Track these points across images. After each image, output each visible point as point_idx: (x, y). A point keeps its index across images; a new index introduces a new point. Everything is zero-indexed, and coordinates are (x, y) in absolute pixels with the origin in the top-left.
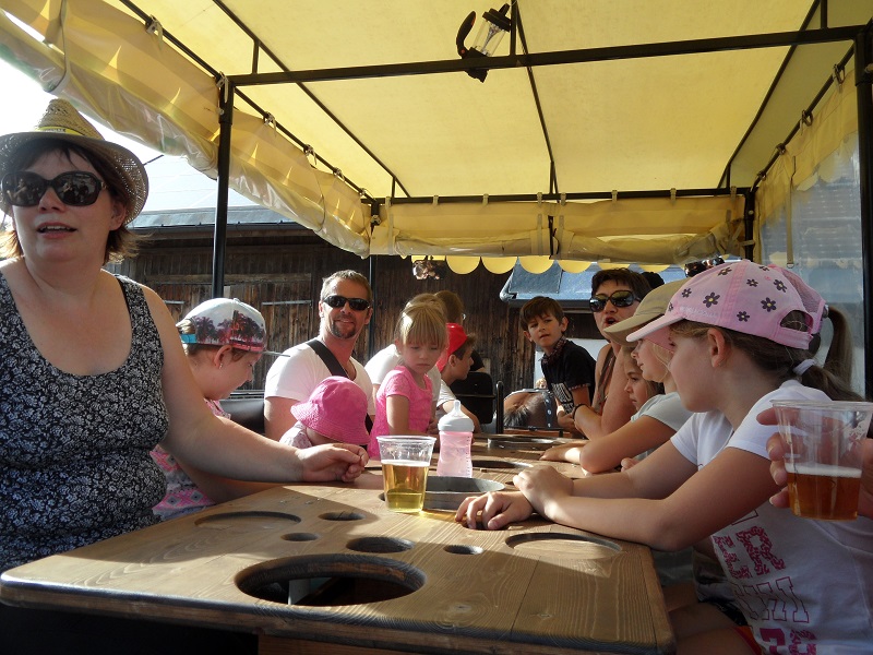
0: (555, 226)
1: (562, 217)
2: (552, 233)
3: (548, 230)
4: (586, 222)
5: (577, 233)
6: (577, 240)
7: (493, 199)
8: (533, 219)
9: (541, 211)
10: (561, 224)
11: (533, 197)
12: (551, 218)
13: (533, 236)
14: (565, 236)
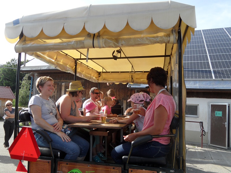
0: (133, 77)
1: (134, 76)
2: (132, 79)
3: (131, 78)
4: (138, 77)
5: (136, 79)
6: (137, 80)
7: (121, 72)
8: (129, 76)
9: (130, 74)
10: (134, 77)
11: (129, 72)
12: (132, 76)
13: (129, 79)
14: (134, 79)
